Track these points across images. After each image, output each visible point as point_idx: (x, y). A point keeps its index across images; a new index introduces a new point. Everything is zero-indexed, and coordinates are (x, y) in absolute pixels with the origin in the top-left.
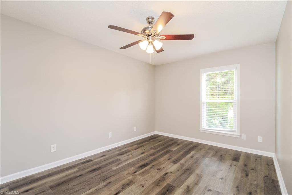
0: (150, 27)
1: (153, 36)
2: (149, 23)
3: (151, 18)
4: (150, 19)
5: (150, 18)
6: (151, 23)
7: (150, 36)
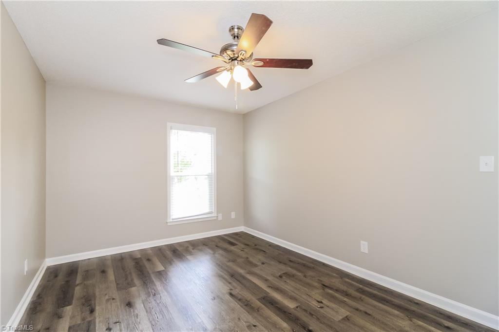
0: (235, 43)
1: (241, 61)
2: (235, 37)
3: (238, 28)
4: (236, 30)
5: (236, 27)
6: (238, 37)
7: (236, 59)
